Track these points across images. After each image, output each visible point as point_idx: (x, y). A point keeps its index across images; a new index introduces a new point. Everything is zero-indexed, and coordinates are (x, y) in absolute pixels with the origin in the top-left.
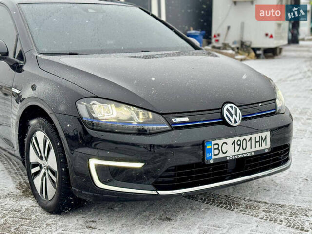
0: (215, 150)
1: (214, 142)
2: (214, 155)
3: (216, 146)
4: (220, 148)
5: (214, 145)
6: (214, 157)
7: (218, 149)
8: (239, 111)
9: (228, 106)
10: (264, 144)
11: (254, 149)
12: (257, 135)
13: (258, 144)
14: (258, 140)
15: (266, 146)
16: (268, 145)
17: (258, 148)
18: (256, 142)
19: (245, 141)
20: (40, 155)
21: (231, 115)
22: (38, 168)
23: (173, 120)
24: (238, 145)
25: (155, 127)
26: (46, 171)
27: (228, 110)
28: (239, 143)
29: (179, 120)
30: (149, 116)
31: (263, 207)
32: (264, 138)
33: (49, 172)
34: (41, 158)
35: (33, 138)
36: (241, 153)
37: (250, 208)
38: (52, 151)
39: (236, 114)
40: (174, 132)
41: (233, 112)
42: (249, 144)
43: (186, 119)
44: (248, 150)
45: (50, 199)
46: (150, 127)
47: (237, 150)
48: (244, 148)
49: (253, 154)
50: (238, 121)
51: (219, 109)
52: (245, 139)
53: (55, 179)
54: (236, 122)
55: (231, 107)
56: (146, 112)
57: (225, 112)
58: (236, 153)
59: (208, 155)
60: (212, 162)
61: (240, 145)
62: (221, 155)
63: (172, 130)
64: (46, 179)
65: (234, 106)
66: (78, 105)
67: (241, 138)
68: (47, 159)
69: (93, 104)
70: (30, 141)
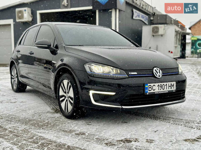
0: (150, 89)
1: (149, 85)
2: (149, 91)
3: (150, 87)
4: (152, 87)
5: (149, 86)
6: (149, 92)
7: (151, 88)
8: (161, 71)
9: (155, 69)
10: (173, 88)
11: (168, 90)
12: (170, 83)
13: (170, 87)
14: (170, 85)
15: (174, 89)
16: (175, 89)
17: (170, 89)
18: (169, 86)
19: (163, 85)
20: (65, 91)
21: (157, 73)
22: (64, 98)
23: (130, 73)
24: (160, 87)
25: (121, 76)
26: (68, 99)
27: (155, 70)
28: (161, 86)
29: (132, 73)
30: (118, 71)
31: (172, 120)
32: (173, 85)
33: (69, 98)
34: (65, 93)
35: (62, 84)
36: (162, 91)
37: (166, 120)
38: (71, 89)
39: (159, 73)
40: (130, 79)
41: (158, 71)
42: (165, 87)
43: (136, 73)
44: (165, 90)
45: (69, 112)
46: (119, 76)
47: (160, 89)
48: (163, 88)
49: (168, 92)
50: (160, 76)
51: (151, 70)
52: (164, 84)
53: (72, 102)
54: (159, 76)
55: (157, 69)
56: (116, 69)
57: (154, 71)
58: (159, 91)
59: (146, 91)
60: (148, 94)
61: (161, 87)
62: (152, 91)
63: (129, 77)
64: (67, 102)
65: (158, 69)
66: (85, 66)
67: (162, 84)
68: (68, 93)
69: (92, 65)
70: (60, 85)
